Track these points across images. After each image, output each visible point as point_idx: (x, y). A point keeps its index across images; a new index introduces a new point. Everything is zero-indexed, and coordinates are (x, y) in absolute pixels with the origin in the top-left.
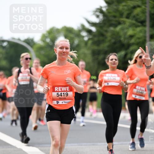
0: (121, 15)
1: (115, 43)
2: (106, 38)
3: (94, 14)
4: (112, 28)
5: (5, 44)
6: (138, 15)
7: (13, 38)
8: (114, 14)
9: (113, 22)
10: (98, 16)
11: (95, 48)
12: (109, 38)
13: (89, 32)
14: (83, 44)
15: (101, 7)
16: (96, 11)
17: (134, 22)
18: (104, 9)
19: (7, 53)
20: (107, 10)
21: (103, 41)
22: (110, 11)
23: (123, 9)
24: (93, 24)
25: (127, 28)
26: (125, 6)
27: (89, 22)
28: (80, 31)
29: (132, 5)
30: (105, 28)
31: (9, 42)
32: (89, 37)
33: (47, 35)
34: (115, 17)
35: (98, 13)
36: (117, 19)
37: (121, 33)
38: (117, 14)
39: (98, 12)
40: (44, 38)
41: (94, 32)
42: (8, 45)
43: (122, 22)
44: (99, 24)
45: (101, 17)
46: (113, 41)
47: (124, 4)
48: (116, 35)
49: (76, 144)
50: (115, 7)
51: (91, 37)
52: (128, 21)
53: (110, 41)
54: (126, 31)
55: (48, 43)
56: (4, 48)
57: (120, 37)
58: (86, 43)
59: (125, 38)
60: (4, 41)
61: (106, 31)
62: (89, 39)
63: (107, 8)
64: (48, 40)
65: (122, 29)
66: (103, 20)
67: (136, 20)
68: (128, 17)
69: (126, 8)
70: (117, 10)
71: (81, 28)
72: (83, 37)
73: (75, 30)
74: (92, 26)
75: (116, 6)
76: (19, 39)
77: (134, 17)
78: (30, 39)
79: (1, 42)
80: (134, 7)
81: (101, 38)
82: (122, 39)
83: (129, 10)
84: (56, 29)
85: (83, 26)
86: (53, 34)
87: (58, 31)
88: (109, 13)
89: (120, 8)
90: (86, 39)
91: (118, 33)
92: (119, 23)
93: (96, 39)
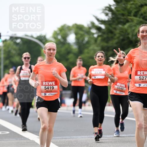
0: (129, 13)
1: (123, 40)
2: (115, 35)
3: (103, 12)
4: (120, 26)
5: (18, 41)
6: (145, 13)
7: (26, 35)
8: (122, 12)
9: (122, 20)
10: (107, 15)
11: (105, 44)
12: (118, 35)
13: (99, 29)
14: (93, 41)
15: (110, 6)
16: (105, 9)
17: (141, 19)
18: (113, 8)
19: (20, 50)
20: (115, 8)
21: (112, 38)
22: (119, 9)
23: (131, 7)
24: (103, 22)
25: (135, 26)
26: (133, 4)
27: (98, 20)
28: (90, 28)
29: (139, 4)
30: (114, 26)
31: (21, 38)
32: (98, 35)
33: (58, 32)
34: (123, 15)
35: (107, 12)
36: (125, 17)
37: (129, 31)
38: (126, 13)
39: (107, 10)
40: (55, 35)
41: (103, 29)
42: (21, 42)
43: (130, 20)
44: (108, 21)
45: (110, 15)
46: (121, 38)
47: (131, 2)
48: (124, 32)
49: (86, 137)
50: (123, 6)
51: (100, 34)
52: (136, 19)
53: (118, 38)
54: (133, 28)
55: (59, 40)
56: (17, 44)
57: (128, 34)
58: (96, 40)
59: (133, 35)
60: (17, 38)
61: (115, 29)
62: (99, 36)
63: (115, 6)
64: (59, 37)
65: (130, 27)
66: (111, 18)
67: (143, 18)
68: (135, 15)
69: (133, 6)
70: (125, 9)
71: (90, 25)
72: (93, 34)
73: (85, 28)
74: (101, 24)
75: (124, 4)
76: (32, 37)
77: (142, 15)
78: (42, 36)
79: (15, 39)
80: (142, 6)
81: (110, 35)
82: (130, 36)
83: (136, 8)
84: (67, 26)
85: (93, 24)
86: (64, 31)
87: (69, 28)
88: (118, 11)
89: (129, 6)
90: (96, 36)
91: (126, 30)
92: (128, 21)
93: (105, 36)
